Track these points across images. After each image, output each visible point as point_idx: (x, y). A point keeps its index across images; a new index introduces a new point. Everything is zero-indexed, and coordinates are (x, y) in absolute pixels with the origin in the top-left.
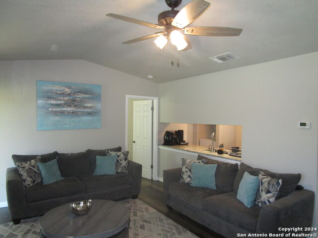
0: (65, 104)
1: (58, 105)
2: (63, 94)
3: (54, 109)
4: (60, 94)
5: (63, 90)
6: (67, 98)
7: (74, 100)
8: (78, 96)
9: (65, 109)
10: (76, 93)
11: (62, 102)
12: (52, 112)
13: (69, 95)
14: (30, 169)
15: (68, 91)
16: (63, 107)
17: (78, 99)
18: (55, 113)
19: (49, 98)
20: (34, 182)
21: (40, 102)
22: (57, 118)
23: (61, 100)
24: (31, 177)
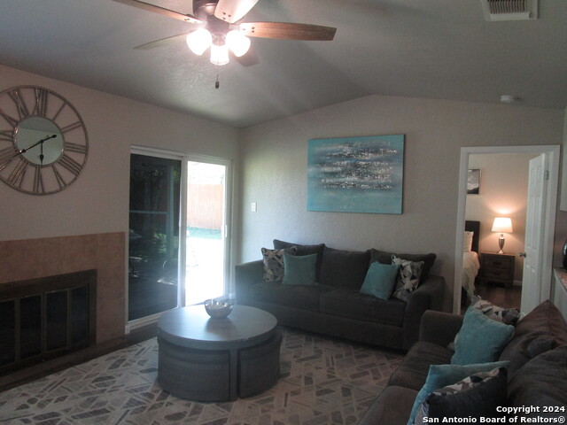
0: (343, 172)
1: (333, 174)
2: (341, 157)
3: (328, 181)
4: (336, 156)
5: (341, 150)
6: (346, 162)
7: (356, 166)
8: (363, 158)
9: (342, 180)
10: (359, 153)
11: (339, 169)
12: (324, 185)
13: (349, 157)
14: (273, 258)
15: (347, 150)
16: (340, 177)
17: (364, 163)
18: (330, 187)
19: (322, 164)
20: (276, 277)
21: (312, 170)
22: (332, 194)
23: (337, 166)
24: (272, 270)
